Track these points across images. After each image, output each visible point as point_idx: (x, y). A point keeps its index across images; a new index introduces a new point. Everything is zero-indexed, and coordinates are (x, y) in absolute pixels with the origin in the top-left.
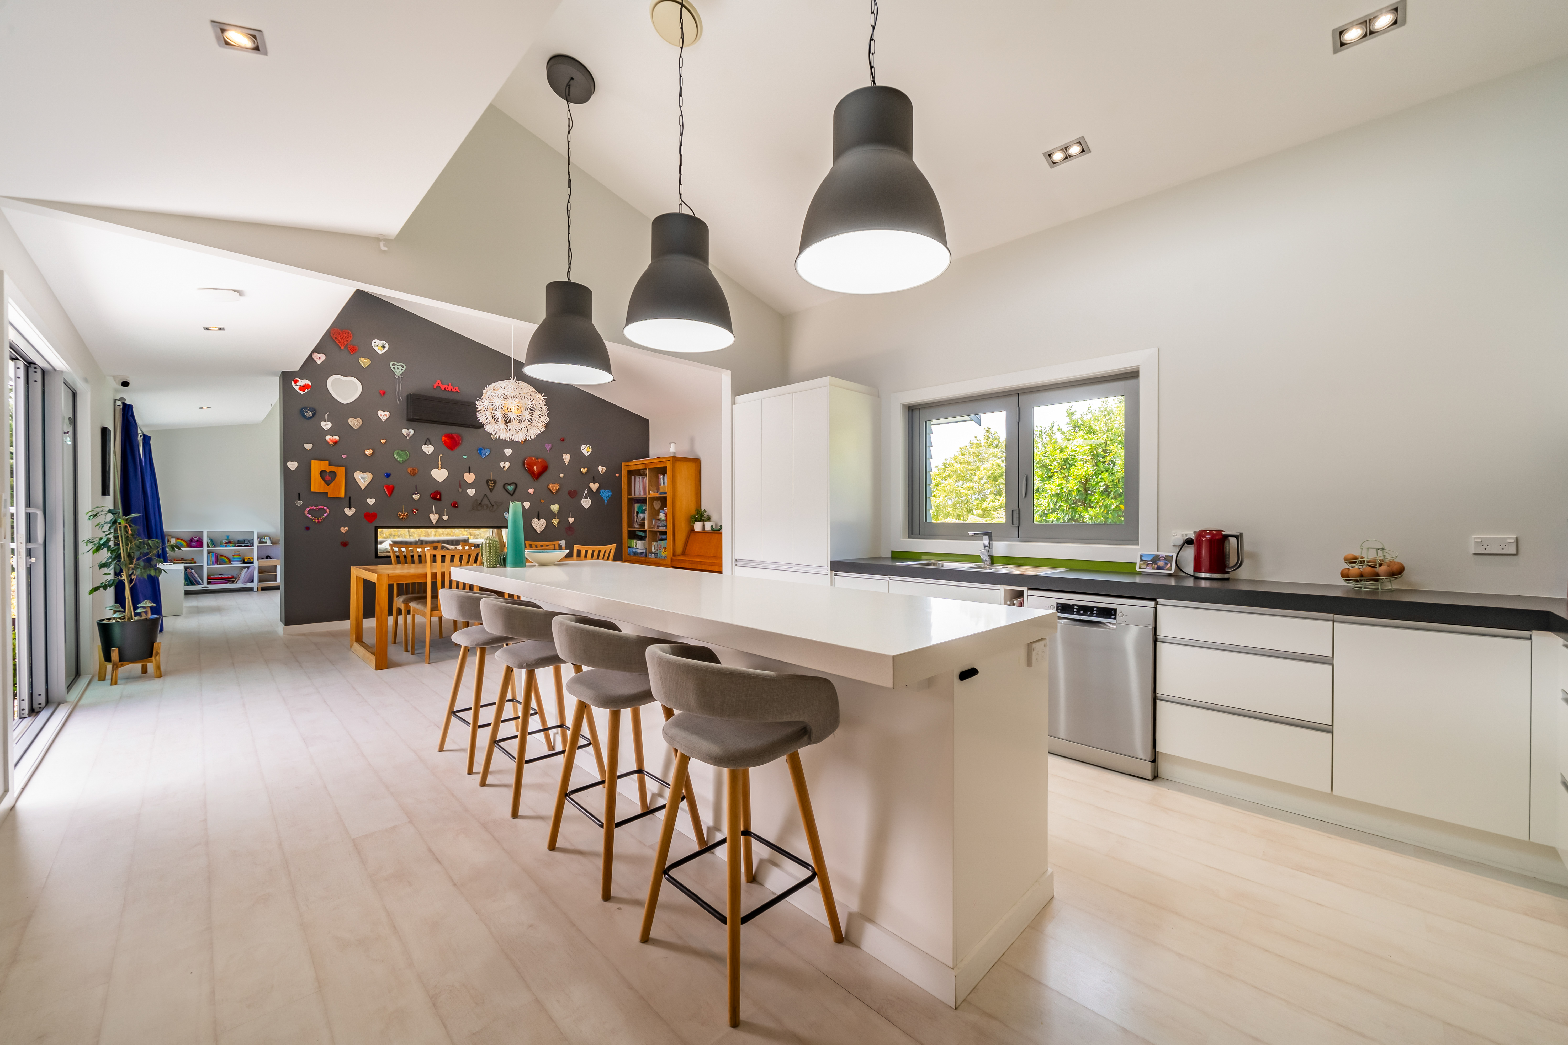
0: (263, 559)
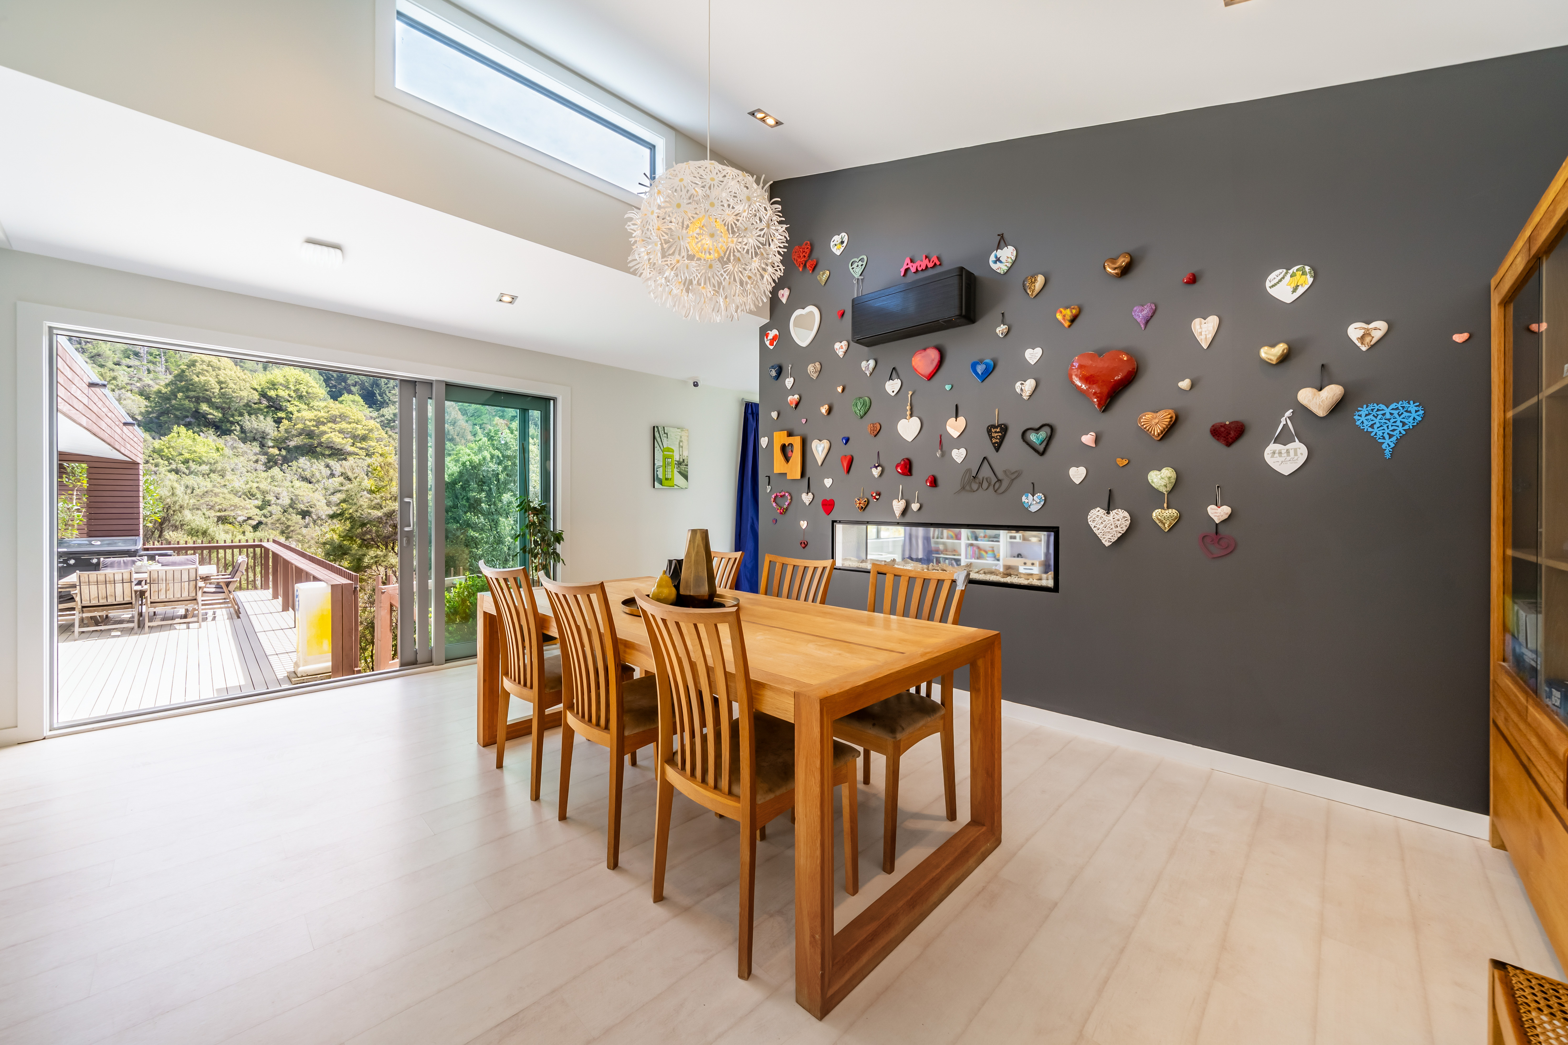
0: (1014, 557)
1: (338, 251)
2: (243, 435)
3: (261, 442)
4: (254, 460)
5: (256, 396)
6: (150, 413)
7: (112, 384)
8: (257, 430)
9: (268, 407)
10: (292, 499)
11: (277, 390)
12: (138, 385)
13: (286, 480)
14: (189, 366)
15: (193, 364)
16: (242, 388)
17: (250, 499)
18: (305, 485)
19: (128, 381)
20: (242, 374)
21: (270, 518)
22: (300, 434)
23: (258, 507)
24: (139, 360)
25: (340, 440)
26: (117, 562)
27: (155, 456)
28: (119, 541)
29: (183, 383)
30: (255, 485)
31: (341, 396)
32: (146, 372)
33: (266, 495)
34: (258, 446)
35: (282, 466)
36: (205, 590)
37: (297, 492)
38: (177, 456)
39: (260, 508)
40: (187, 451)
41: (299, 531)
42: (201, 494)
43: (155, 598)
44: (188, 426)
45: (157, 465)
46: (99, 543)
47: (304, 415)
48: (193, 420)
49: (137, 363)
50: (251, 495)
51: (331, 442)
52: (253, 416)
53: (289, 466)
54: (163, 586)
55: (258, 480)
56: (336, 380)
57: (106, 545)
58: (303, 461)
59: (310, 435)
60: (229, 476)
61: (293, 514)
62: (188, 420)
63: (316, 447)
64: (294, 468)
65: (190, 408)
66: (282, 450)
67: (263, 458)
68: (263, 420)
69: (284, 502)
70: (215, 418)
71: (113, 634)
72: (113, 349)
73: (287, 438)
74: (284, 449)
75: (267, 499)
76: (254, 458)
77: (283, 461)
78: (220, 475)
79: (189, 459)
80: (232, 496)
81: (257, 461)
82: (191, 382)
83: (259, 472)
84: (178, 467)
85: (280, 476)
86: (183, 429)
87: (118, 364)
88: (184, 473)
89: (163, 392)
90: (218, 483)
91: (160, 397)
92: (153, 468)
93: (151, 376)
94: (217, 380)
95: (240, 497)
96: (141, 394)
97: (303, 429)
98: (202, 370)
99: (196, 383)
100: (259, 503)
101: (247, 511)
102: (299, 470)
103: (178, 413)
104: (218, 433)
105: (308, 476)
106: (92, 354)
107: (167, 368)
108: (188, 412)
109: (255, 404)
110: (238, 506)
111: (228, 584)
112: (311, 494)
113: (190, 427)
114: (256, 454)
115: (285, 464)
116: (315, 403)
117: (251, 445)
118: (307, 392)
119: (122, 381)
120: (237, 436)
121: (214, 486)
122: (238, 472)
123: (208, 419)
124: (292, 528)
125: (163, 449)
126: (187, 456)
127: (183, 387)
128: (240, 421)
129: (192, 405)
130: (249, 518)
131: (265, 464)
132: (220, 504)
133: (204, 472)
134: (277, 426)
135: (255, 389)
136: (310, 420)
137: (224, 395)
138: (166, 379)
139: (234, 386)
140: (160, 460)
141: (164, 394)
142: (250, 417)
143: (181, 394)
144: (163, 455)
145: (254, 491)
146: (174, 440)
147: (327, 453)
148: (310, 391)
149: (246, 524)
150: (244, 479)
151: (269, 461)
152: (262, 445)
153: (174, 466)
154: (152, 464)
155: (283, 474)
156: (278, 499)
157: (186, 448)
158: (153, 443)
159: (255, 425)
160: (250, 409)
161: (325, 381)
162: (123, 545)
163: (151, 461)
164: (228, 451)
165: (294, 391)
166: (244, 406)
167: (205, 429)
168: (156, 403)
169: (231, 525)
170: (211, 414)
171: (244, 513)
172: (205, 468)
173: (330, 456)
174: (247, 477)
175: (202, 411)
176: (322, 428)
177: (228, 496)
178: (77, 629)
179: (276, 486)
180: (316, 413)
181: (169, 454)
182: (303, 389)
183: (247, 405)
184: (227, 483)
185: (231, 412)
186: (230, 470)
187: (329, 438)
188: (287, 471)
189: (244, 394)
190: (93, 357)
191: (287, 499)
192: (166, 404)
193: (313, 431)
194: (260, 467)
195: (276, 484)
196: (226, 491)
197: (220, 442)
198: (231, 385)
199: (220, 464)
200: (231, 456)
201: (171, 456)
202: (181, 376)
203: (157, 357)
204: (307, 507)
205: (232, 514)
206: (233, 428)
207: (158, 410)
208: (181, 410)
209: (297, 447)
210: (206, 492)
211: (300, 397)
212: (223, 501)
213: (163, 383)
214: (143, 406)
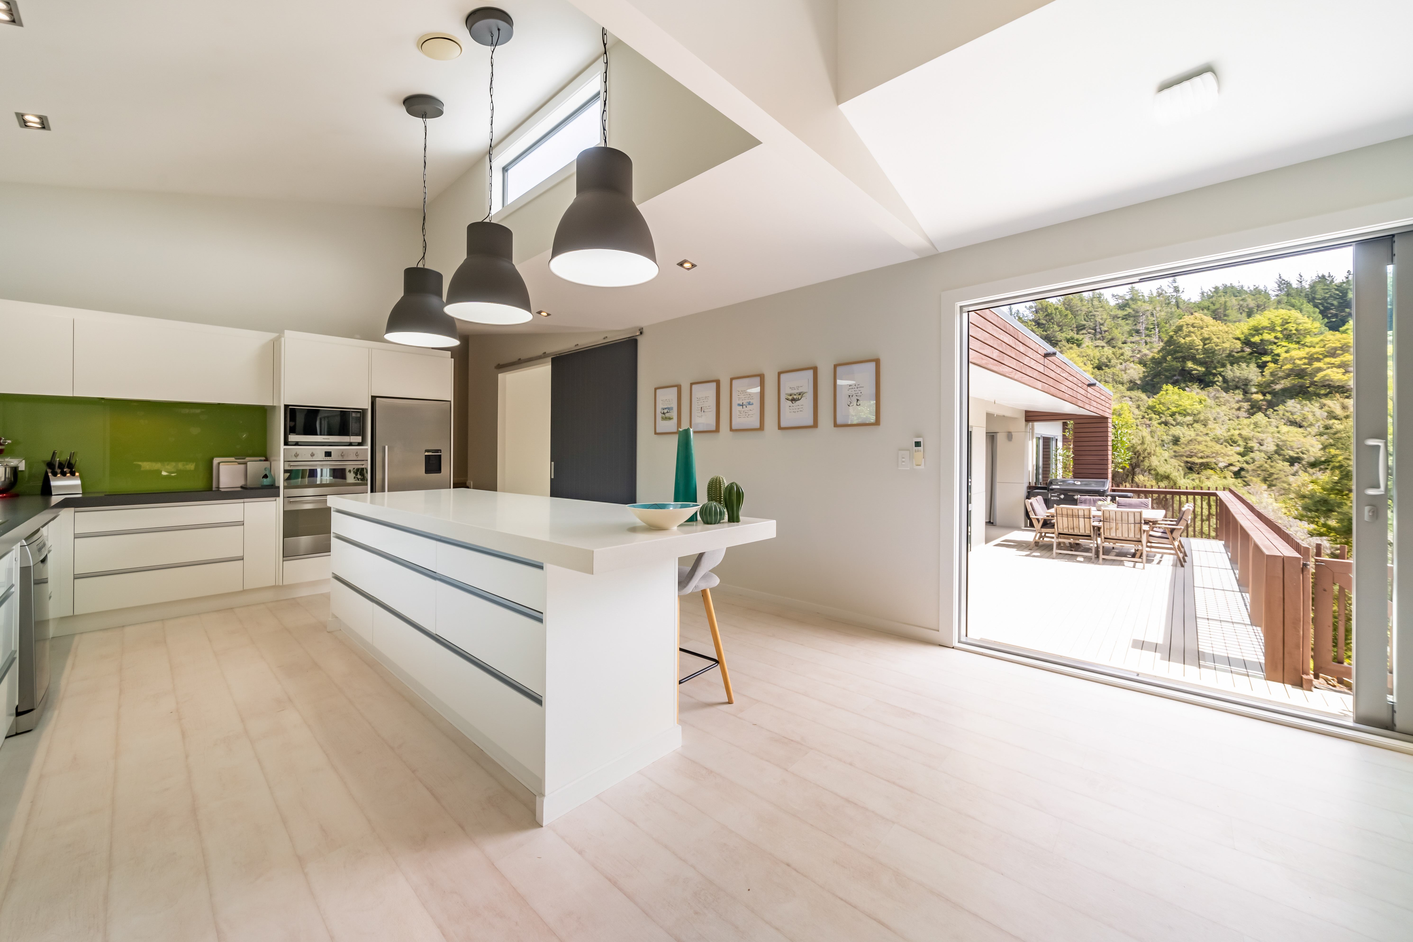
1: (1208, 76)
2: (1225, 385)
3: (1243, 389)
4: (1236, 407)
5: (1238, 345)
6: (1147, 377)
7: (1121, 359)
8: (1239, 378)
9: (1251, 354)
10: (1277, 445)
11: (1261, 334)
12: (1138, 356)
13: (1270, 425)
14: (1176, 332)
15: (1180, 328)
16: (1225, 340)
17: (1232, 446)
18: (1294, 429)
19: (1131, 355)
20: (1225, 327)
21: (1252, 465)
22: (1288, 376)
23: (1239, 454)
24: (1139, 336)
25: (1340, 376)
26: (1089, 500)
27: (1149, 411)
28: (1092, 482)
29: (1172, 347)
30: (1237, 432)
31: (1344, 325)
32: (1144, 344)
33: (1249, 442)
34: (1241, 393)
35: (1266, 411)
36: (1151, 533)
37: (1284, 438)
38: (1166, 410)
39: (1243, 455)
40: (1174, 405)
41: (1284, 479)
42: (1186, 442)
43: (1107, 535)
44: (1175, 383)
45: (1150, 419)
46: (1079, 483)
47: (1293, 355)
48: (1179, 378)
49: (1138, 338)
50: (1232, 442)
51: (1328, 380)
52: (1235, 365)
53: (1275, 411)
54: (1113, 525)
55: (1240, 427)
56: (1337, 308)
57: (1084, 485)
58: (1292, 404)
59: (1300, 374)
60: (1211, 424)
61: (1279, 461)
62: (1175, 378)
63: (1308, 387)
64: (1281, 412)
65: (1178, 367)
66: (1267, 395)
67: (1246, 405)
68: (1246, 368)
69: (1269, 448)
70: (1199, 373)
71: (1079, 559)
72: (1122, 332)
73: (1273, 382)
74: (1269, 393)
75: (1249, 445)
76: (1237, 406)
77: (1268, 406)
78: (1203, 425)
79: (1176, 412)
80: (1213, 444)
81: (1239, 409)
82: (1179, 345)
83: (1241, 419)
84: (1167, 420)
85: (1264, 422)
86: (1170, 387)
87: (1124, 343)
88: (1172, 425)
89: (1156, 358)
90: (1201, 432)
91: (1154, 362)
92: (1148, 422)
93: (1148, 346)
94: (1201, 338)
95: (1222, 444)
96: (1140, 363)
97: (1291, 370)
98: (1188, 332)
99: (1182, 344)
100: (1241, 449)
101: (1228, 458)
102: (1286, 414)
103: (1167, 374)
104: (1202, 386)
105: (1297, 420)
106: (1109, 339)
107: (1160, 337)
108: (1176, 371)
109: (1237, 352)
110: (1219, 453)
111: (1172, 531)
112: (1303, 440)
113: (1177, 384)
114: (1238, 402)
115: (1270, 409)
116: (1308, 339)
117: (1233, 393)
118: (1296, 330)
119: (1127, 355)
120: (1220, 386)
121: (1197, 435)
122: (1220, 421)
123: (1193, 374)
124: (1275, 476)
125: (1155, 406)
126: (1174, 409)
127: (1172, 350)
128: (1222, 372)
129: (1179, 365)
130: (1231, 465)
131: (1248, 411)
132: (1202, 452)
133: (1188, 423)
134: (1260, 371)
135: (1238, 339)
136: (1300, 359)
137: (1207, 350)
138: (1159, 346)
139: (1217, 340)
140: (1153, 415)
141: (1157, 359)
142: (1232, 366)
143: (1170, 357)
144: (1155, 411)
145: (1237, 438)
146: (1163, 397)
147: (1323, 392)
148: (1300, 327)
149: (1227, 470)
150: (1226, 427)
151: (1252, 407)
152: (1245, 392)
153: (1163, 419)
154: (1147, 418)
155: (1268, 420)
156: (1261, 445)
157: (1173, 403)
158: (1148, 401)
159: (1238, 373)
160: (1233, 359)
161: (1321, 312)
162: (1095, 486)
163: (1147, 416)
164: (1210, 402)
165: (1281, 332)
166: (1227, 357)
167: (1190, 384)
168: (1150, 368)
169: (1212, 471)
170: (1195, 370)
171: (1225, 460)
172: (1189, 419)
173: (1326, 395)
174: (1228, 424)
175: (1187, 369)
176: (1317, 365)
177: (1210, 444)
178: (1055, 550)
179: (1259, 432)
180: (1307, 349)
181: (1160, 410)
182: (1292, 327)
183: (1230, 355)
184: (1209, 432)
185: (1214, 364)
186: (1212, 419)
187: (1325, 376)
188: (1272, 416)
189: (1227, 345)
190: (1108, 342)
191: (1272, 445)
192: (1158, 368)
193: (1303, 370)
194: (1243, 414)
195: (1259, 430)
196: (1208, 439)
197: (1203, 395)
198: (1215, 340)
199: (1203, 414)
200: (1213, 406)
201: (1161, 411)
202: (1170, 342)
203: (1152, 330)
204: (1298, 453)
205: (1214, 460)
206: (1216, 379)
207: (1152, 373)
208: (1170, 370)
209: (1284, 390)
210: (1191, 441)
211: (1288, 337)
212: (1205, 449)
213: (1156, 350)
214: (1141, 372)
